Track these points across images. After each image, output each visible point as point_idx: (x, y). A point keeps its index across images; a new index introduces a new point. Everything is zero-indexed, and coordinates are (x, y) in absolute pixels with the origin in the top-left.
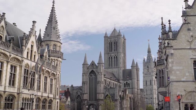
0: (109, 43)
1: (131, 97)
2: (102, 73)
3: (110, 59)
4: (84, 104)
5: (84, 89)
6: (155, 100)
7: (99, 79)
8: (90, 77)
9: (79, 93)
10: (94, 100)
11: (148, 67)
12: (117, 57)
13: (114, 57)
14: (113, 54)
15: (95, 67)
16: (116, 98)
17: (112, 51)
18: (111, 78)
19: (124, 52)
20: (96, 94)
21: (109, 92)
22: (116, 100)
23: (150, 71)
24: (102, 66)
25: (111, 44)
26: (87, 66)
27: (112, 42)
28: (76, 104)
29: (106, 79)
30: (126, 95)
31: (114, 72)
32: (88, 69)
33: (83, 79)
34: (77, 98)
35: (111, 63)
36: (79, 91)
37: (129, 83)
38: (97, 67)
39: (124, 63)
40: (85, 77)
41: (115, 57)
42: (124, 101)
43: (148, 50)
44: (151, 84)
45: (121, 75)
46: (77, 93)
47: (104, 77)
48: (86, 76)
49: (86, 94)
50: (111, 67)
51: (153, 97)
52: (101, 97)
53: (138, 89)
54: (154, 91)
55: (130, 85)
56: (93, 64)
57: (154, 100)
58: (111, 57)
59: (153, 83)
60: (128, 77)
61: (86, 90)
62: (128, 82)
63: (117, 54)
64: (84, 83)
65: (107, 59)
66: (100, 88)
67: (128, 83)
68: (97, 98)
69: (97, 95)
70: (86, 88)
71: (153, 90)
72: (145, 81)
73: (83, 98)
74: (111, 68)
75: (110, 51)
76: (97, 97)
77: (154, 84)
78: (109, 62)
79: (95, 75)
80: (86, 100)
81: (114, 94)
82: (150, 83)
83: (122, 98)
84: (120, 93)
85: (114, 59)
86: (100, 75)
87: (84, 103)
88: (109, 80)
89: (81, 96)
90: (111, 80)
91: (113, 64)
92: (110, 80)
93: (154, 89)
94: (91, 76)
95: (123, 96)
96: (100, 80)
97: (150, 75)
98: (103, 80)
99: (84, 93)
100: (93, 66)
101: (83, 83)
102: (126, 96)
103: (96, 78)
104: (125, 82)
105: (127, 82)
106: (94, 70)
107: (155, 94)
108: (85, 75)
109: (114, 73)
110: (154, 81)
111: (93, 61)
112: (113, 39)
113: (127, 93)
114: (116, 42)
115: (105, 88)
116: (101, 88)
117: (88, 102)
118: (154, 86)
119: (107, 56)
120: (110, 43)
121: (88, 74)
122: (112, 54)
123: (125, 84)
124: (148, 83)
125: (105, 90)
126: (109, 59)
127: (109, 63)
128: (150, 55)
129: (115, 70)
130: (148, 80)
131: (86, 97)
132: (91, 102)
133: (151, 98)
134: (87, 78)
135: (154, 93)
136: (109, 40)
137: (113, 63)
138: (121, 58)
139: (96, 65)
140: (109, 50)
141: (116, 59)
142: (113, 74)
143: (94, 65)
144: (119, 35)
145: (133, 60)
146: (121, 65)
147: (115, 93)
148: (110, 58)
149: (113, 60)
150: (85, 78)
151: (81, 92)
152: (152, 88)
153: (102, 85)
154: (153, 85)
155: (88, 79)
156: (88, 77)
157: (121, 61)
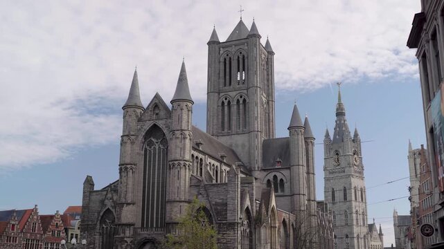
0: (222, 60)
1: (287, 220)
2: (187, 133)
3: (226, 108)
4: (122, 240)
5: (124, 189)
6: (358, 242)
7: (175, 154)
8: (148, 148)
9: (109, 204)
10: (157, 227)
11: (337, 154)
12: (244, 100)
13: (238, 101)
14: (234, 93)
15: (162, 113)
16: (230, 218)
17: (230, 84)
18: (222, 157)
19: (268, 90)
20: (164, 202)
21: (208, 196)
22: (232, 226)
23: (343, 163)
24: (185, 111)
25: (227, 63)
26: (139, 111)
27: (230, 58)
28: (97, 241)
29: (200, 156)
30: (267, 212)
31: (237, 146)
32: (140, 120)
33: (122, 156)
34: (103, 221)
35: (226, 119)
36: (109, 195)
37: (282, 180)
38: (169, 113)
39: (269, 121)
40: (128, 146)
41: (241, 102)
42: (263, 231)
43: (337, 110)
44: (345, 198)
45: (258, 154)
46: (102, 202)
47: (195, 149)
48: (133, 143)
49: (131, 205)
50: (226, 130)
51: (352, 233)
52: (179, 213)
53: (309, 200)
54: (354, 215)
55: (287, 185)
56: (156, 106)
57: (356, 240)
58: (229, 102)
59: (351, 196)
60: (278, 160)
61: (130, 190)
62: (279, 176)
63: (245, 91)
64: (126, 168)
65: (216, 107)
66: (177, 185)
67: (279, 179)
68: (167, 220)
69: (168, 207)
70: (130, 186)
71: (351, 213)
72: (331, 190)
73: (119, 219)
74: (228, 135)
75: (225, 85)
76: (168, 215)
77: (353, 198)
78: (220, 117)
79: (164, 141)
80: (129, 225)
81: (226, 205)
82: (342, 196)
83: (255, 221)
84: (248, 203)
85: (235, 107)
86: (177, 138)
87: (122, 235)
88: (213, 162)
89: (113, 210)
90: (221, 162)
91: (234, 123)
92: (217, 164)
93: (354, 211)
94: (150, 144)
95: (259, 212)
96: (178, 157)
97: (343, 174)
98: (188, 157)
99: (123, 201)
100: (157, 112)
101: (123, 168)
102: (270, 213)
103: (166, 152)
104: (271, 177)
105: (275, 177)
106: (161, 124)
107: (357, 223)
108: (129, 141)
109: (234, 149)
110: (353, 191)
111: (157, 97)
112: (233, 49)
113: (273, 203)
114: (244, 57)
115: (196, 184)
117: (135, 232)
118: (354, 203)
119: (216, 98)
120: (225, 59)
121: (141, 138)
122: (230, 93)
123: (269, 180)
124: (339, 196)
125: (195, 191)
126: (220, 108)
127: (220, 120)
128: (342, 122)
129: (238, 141)
130: (339, 186)
131: (130, 214)
132: (145, 234)
133: (347, 236)
134: (136, 152)
135: (355, 223)
136: (221, 52)
137: (234, 118)
138: (256, 104)
139: (166, 107)
140: (222, 80)
141: (241, 106)
142: (234, 153)
143: (161, 107)
144: (254, 35)
145: (295, 110)
146: (258, 124)
147: (230, 202)
148: (225, 105)
149: (234, 109)
150: (129, 152)
151: (115, 198)
152: (350, 208)
153: (186, 175)
154: (351, 201)
155: (139, 154)
156: (137, 148)
157: (258, 112)
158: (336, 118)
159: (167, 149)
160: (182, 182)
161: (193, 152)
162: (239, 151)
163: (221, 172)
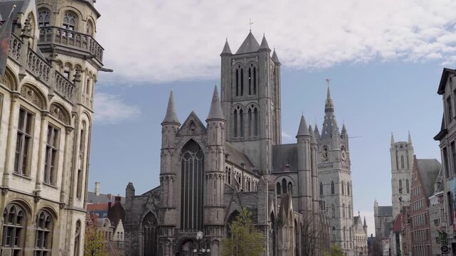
0: (234, 70)
2: (221, 148)
3: (239, 116)
4: (166, 239)
5: (166, 195)
6: (344, 234)
7: (210, 165)
8: (185, 160)
9: (151, 208)
10: (195, 228)
11: (326, 149)
12: (256, 110)
13: (250, 110)
14: (246, 103)
15: (198, 130)
16: (260, 221)
17: (242, 95)
18: (242, 164)
19: (276, 99)
20: (201, 208)
21: (240, 202)
22: (262, 228)
23: (331, 159)
24: (219, 129)
25: (239, 74)
26: (176, 127)
27: (242, 70)
28: (140, 240)
29: (229, 166)
30: (287, 214)
31: (249, 151)
32: (177, 135)
33: (162, 167)
34: (145, 222)
35: (239, 126)
36: (151, 200)
37: (290, 183)
38: (205, 131)
39: (276, 128)
40: (168, 158)
41: (253, 111)
42: (284, 231)
43: (326, 106)
44: (333, 192)
45: (269, 160)
46: (145, 205)
47: (226, 161)
48: (172, 155)
49: (173, 210)
50: (239, 137)
51: (339, 225)
52: (218, 217)
53: (313, 200)
54: (341, 209)
55: (295, 188)
56: (192, 123)
57: (342, 232)
58: (241, 111)
59: (339, 190)
60: (287, 165)
61: (171, 197)
62: (288, 180)
63: (256, 101)
64: (168, 178)
65: (229, 114)
66: (214, 193)
67: (288, 182)
68: (206, 222)
69: (206, 212)
70: (171, 193)
71: (338, 207)
73: (162, 221)
74: (241, 141)
75: (237, 95)
76: (205, 218)
77: (341, 192)
78: (233, 124)
79: (201, 155)
80: (172, 227)
81: (256, 210)
82: (330, 190)
83: (278, 222)
84: (273, 208)
85: (247, 115)
86: (213, 152)
87: (165, 235)
88: (238, 170)
89: (155, 213)
90: (243, 170)
91: (246, 130)
92: (240, 172)
93: (341, 204)
94: (187, 156)
95: (280, 215)
96: (215, 169)
97: (331, 169)
98: (222, 169)
99: (166, 206)
100: (193, 128)
101: (164, 177)
102: (289, 215)
103: (202, 164)
104: (280, 180)
105: (284, 180)
106: (197, 139)
107: (344, 216)
108: (169, 154)
109: (247, 154)
110: (340, 185)
111: (192, 115)
112: (245, 61)
113: (291, 207)
114: (255, 69)
115: (230, 192)
116: (217, 191)
117: (176, 234)
118: (341, 197)
119: (229, 107)
120: (237, 70)
121: (179, 151)
122: (241, 102)
123: (278, 184)
124: (327, 190)
125: (228, 199)
126: (233, 116)
127: (233, 127)
128: (331, 118)
129: (251, 147)
130: (327, 182)
131: (172, 217)
132: (185, 234)
133: (334, 229)
134: (174, 163)
135: (341, 216)
136: (234, 64)
137: (246, 125)
138: (267, 114)
139: (201, 125)
140: (234, 90)
141: (253, 115)
142: (247, 158)
143: (196, 123)
144: (264, 49)
146: (269, 133)
147: (260, 208)
148: (238, 114)
149: (246, 117)
150: (169, 163)
151: (156, 202)
152: (337, 201)
153: (221, 184)
154: (338, 195)
155: (177, 165)
156: (176, 160)
157: (269, 120)
158: (324, 114)
159: (203, 160)
160: (218, 190)
161: (226, 164)
162: (251, 156)
163: (253, 183)
